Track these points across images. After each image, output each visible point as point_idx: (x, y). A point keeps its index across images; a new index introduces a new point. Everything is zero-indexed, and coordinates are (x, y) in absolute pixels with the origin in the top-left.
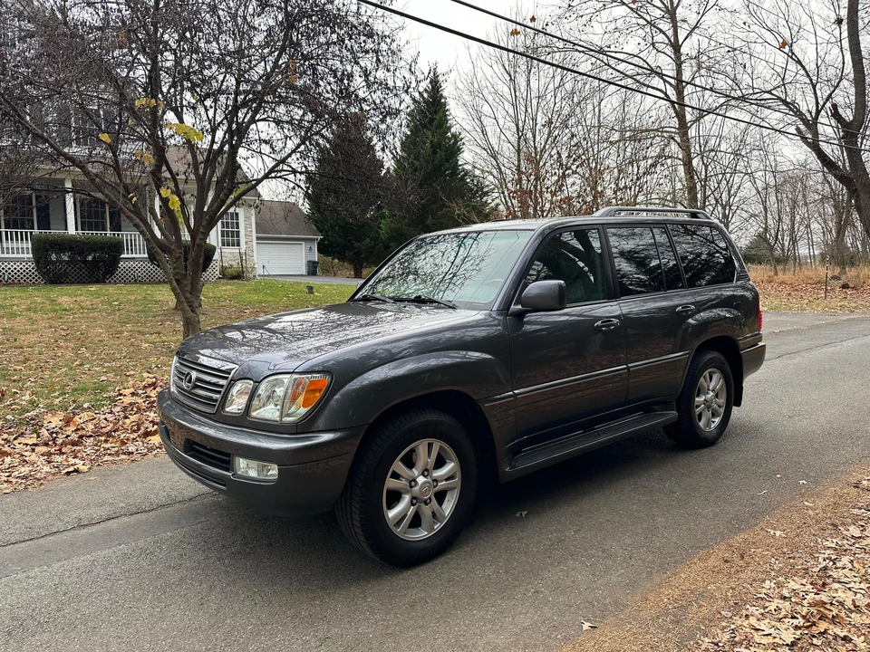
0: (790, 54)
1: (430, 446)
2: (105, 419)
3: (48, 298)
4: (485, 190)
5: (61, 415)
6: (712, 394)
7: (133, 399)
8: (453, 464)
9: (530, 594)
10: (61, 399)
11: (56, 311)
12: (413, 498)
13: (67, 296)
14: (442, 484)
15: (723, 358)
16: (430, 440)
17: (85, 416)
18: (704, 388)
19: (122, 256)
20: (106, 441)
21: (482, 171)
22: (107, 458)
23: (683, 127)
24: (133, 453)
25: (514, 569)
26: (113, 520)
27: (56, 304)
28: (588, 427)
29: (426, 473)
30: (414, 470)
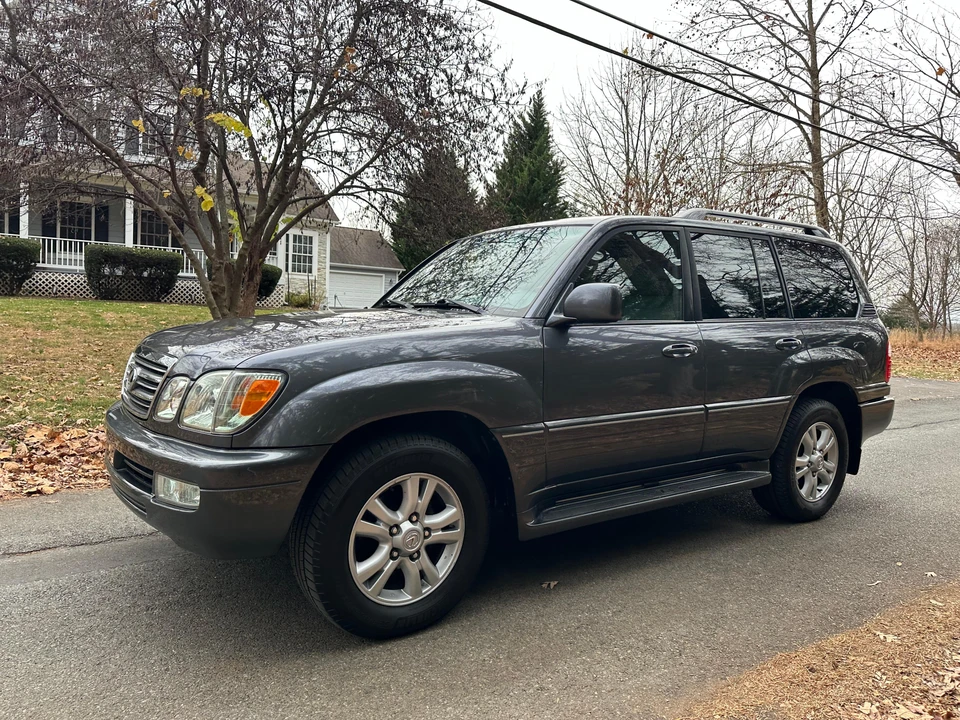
0: (949, 86)
1: (422, 483)
2: (97, 438)
3: (93, 313)
5: (47, 429)
6: (819, 454)
8: (454, 510)
9: (531, 691)
10: (56, 412)
11: (97, 326)
12: (394, 549)
13: (112, 312)
14: (437, 536)
15: (836, 410)
16: (424, 475)
17: (75, 432)
18: (809, 445)
19: (180, 274)
20: (88, 462)
21: (585, 205)
22: (82, 480)
23: (818, 162)
25: (520, 655)
26: (48, 551)
27: (99, 320)
28: (650, 481)
29: (414, 518)
30: (398, 513)
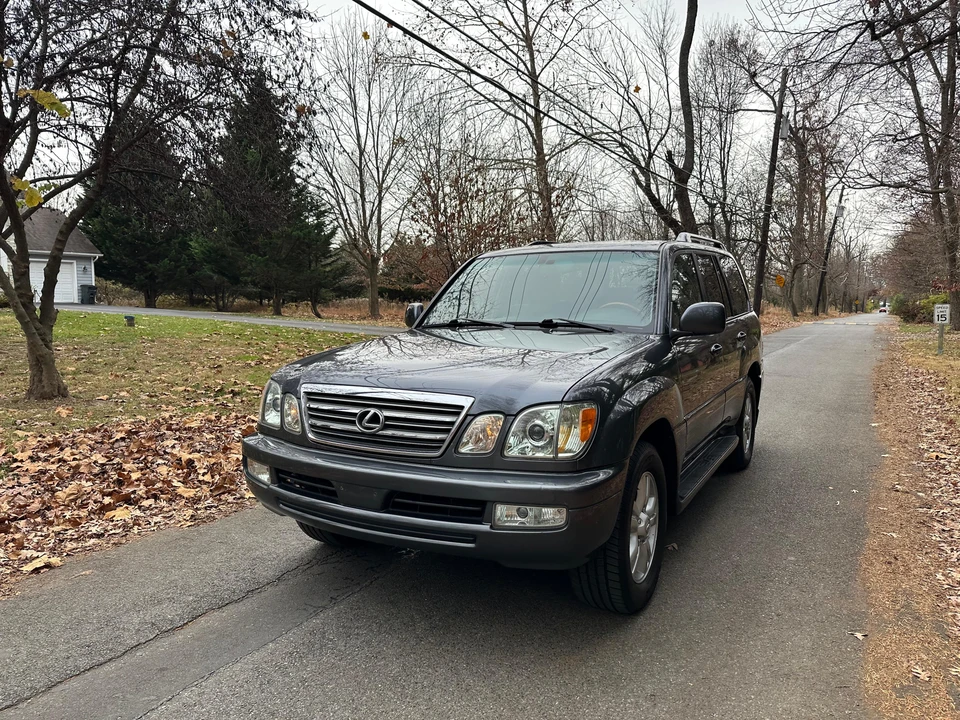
1: (646, 479)
4: (323, 209)
7: (40, 465)
8: (655, 495)
12: (639, 537)
16: (647, 474)
22: (71, 545)
24: (103, 535)
29: (644, 509)
